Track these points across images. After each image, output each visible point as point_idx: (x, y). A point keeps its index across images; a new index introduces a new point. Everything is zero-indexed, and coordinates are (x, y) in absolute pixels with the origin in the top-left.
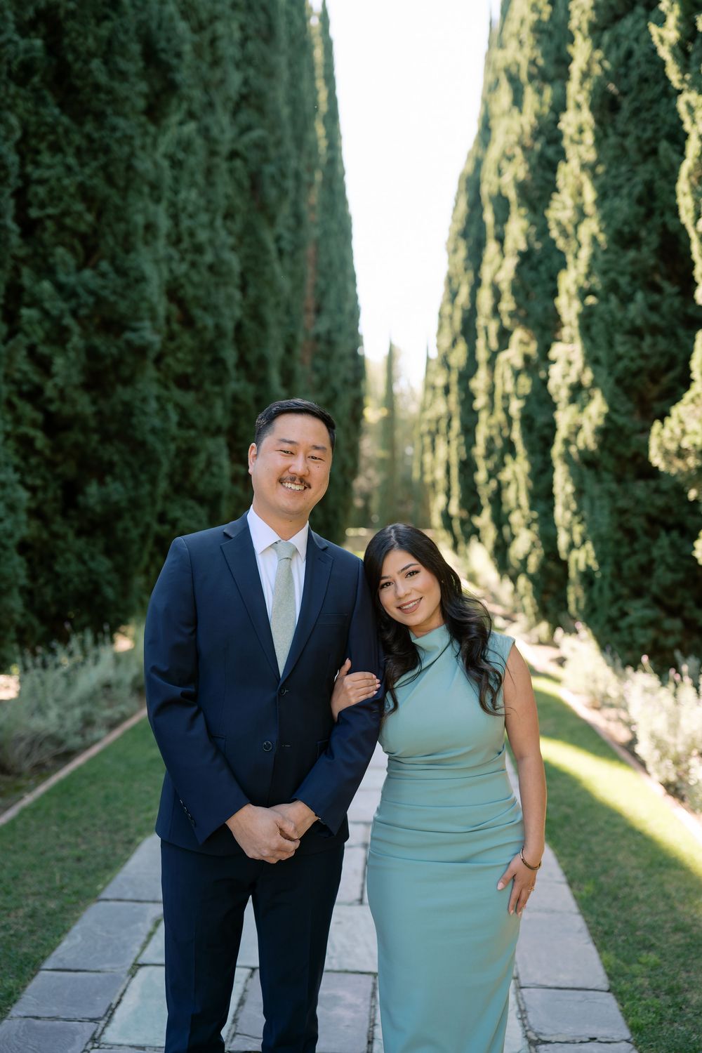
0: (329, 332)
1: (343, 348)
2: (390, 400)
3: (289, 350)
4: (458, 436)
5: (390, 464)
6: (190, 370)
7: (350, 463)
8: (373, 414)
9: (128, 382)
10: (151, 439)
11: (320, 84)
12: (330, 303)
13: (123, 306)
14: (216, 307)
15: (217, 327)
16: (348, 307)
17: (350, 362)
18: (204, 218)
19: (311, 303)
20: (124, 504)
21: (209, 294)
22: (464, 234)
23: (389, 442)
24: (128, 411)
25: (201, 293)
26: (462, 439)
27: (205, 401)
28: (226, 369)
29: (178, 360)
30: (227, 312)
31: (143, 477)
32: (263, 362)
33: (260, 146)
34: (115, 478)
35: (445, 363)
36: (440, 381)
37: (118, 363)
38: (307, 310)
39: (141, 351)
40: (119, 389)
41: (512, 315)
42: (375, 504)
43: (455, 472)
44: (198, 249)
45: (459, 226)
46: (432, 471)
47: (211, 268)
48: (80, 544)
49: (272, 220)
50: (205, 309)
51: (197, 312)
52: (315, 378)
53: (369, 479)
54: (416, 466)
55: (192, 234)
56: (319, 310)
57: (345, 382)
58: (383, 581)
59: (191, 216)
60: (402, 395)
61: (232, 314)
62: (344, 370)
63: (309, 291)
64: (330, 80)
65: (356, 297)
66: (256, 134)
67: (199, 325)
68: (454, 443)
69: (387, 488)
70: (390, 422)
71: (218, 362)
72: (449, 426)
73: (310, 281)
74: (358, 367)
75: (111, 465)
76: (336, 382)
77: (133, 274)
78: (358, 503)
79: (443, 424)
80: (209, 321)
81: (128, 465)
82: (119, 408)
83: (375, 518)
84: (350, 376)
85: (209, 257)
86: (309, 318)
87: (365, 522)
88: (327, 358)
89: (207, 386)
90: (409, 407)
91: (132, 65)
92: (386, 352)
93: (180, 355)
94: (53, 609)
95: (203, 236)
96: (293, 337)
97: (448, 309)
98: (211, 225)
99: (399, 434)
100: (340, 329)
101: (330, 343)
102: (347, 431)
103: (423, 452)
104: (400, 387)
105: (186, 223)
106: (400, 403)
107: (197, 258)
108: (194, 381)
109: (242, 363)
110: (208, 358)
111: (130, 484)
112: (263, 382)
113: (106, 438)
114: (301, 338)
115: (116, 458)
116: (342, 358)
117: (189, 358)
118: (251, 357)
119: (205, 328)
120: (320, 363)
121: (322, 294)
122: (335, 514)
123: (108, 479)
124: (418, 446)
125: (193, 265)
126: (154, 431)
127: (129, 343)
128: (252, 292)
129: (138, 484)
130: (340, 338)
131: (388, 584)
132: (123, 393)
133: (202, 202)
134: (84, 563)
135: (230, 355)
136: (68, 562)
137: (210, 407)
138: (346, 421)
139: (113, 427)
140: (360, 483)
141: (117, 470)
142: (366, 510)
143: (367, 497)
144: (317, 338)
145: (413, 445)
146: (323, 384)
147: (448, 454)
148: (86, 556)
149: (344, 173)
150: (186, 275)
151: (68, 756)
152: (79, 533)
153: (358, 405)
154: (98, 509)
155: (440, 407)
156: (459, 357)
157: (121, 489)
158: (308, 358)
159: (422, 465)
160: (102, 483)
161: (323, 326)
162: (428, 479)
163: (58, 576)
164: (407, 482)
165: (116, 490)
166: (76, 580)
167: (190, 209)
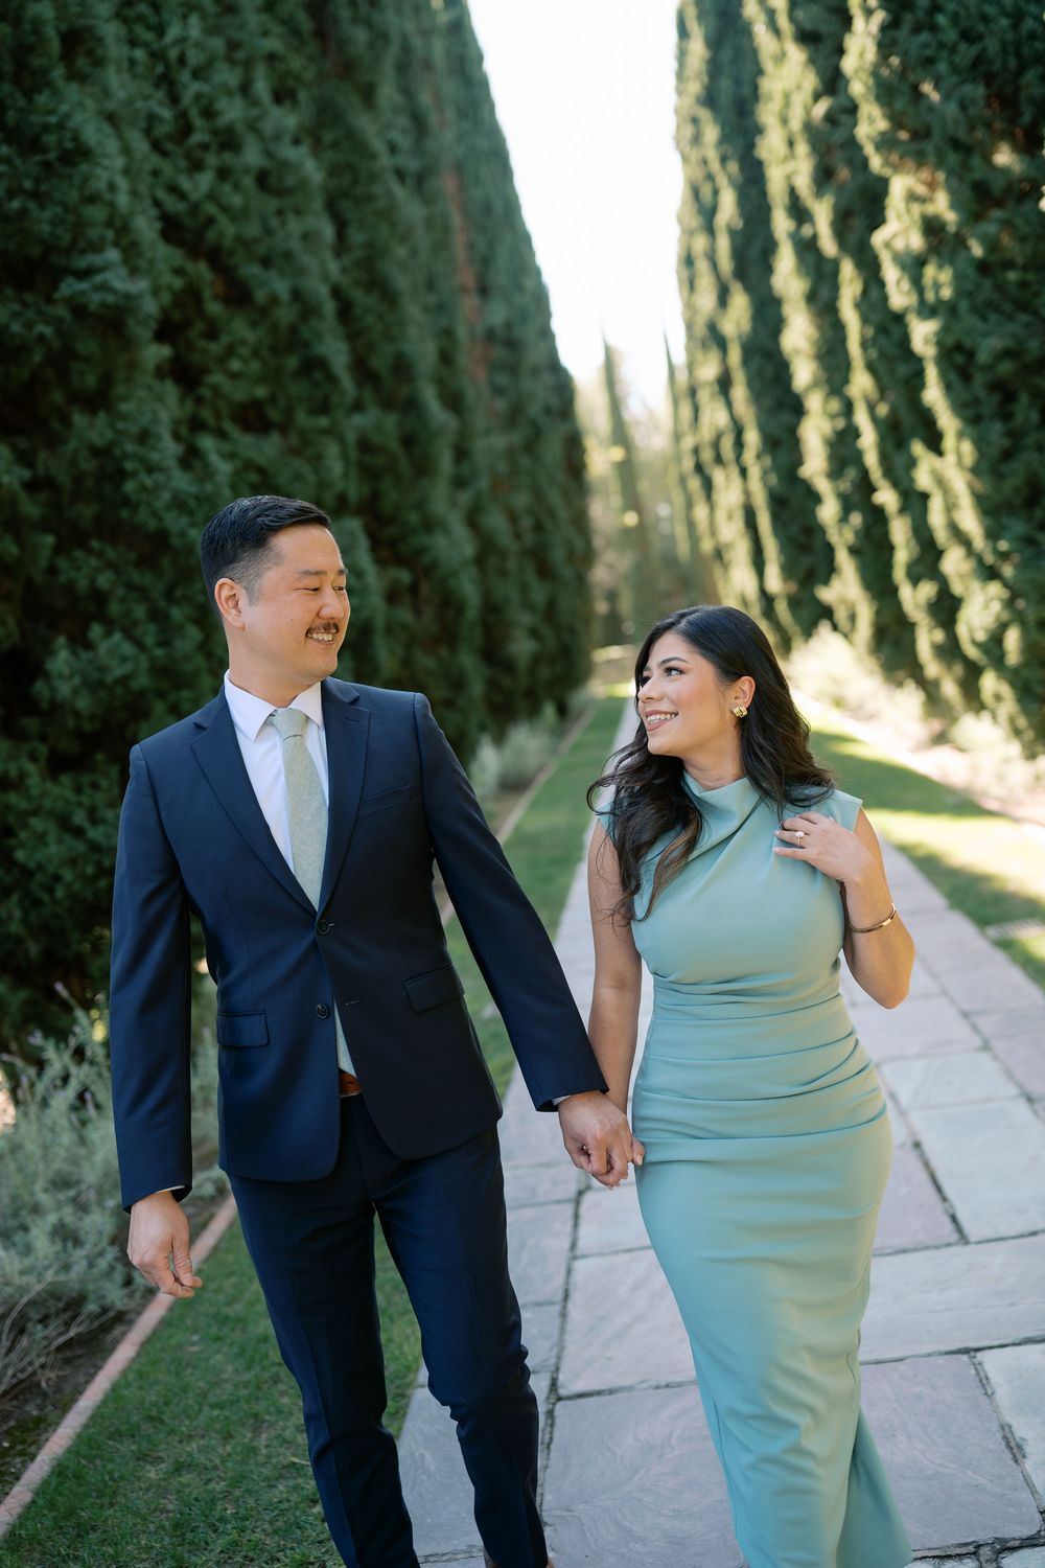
0: (508, 325)
1: (534, 356)
2: (620, 434)
3: (446, 358)
4: (758, 457)
5: (638, 538)
6: (261, 392)
7: (579, 544)
8: (600, 460)
9: (98, 401)
10: (175, 522)
12: (500, 276)
13: (43, 220)
14: (288, 255)
15: (297, 295)
16: (529, 283)
17: (548, 379)
18: (229, 76)
19: (467, 278)
20: (143, 681)
21: (269, 232)
22: (709, 99)
23: (633, 501)
24: (110, 467)
25: (252, 230)
26: (768, 461)
27: (304, 448)
28: (332, 379)
29: (234, 376)
30: (309, 262)
31: (177, 613)
32: (402, 367)
34: (109, 625)
35: (715, 338)
36: (709, 371)
37: (62, 359)
38: (464, 289)
40: (79, 419)
41: (885, 143)
42: (626, 605)
43: (764, 521)
44: (229, 141)
45: (695, 87)
46: (713, 532)
47: (262, 179)
48: (61, 790)
49: (368, 94)
50: (266, 262)
51: (251, 271)
52: (501, 405)
53: (611, 567)
54: (681, 531)
55: (209, 113)
56: (484, 290)
57: (548, 410)
59: (197, 74)
60: (638, 424)
61: (322, 271)
62: (539, 392)
63: (460, 253)
65: (538, 272)
67: (260, 296)
68: (755, 472)
69: (642, 578)
70: (627, 470)
71: (314, 366)
72: (739, 444)
73: (459, 240)
74: (563, 387)
75: (99, 597)
76: (534, 409)
77: (50, 139)
78: (601, 607)
79: (727, 445)
80: (281, 287)
81: (142, 592)
82: (88, 465)
83: (629, 627)
84: (554, 401)
85: (252, 156)
86: (468, 304)
87: (615, 637)
88: (513, 370)
89: (302, 418)
90: (654, 441)
92: (600, 358)
93: (235, 365)
94: (34, 949)
95: (232, 111)
96: (448, 333)
97: (700, 243)
98: (245, 89)
99: (644, 486)
100: (524, 317)
101: (513, 344)
102: (565, 493)
103: (689, 505)
104: (633, 409)
105: (191, 89)
106: (638, 436)
107: (227, 157)
108: (274, 415)
109: (363, 370)
110: (292, 362)
111: (150, 635)
112: (411, 406)
113: (72, 539)
114: (462, 333)
115: (104, 580)
116: (535, 372)
117: (255, 366)
118: (380, 363)
119: (274, 300)
120: (503, 379)
121: (484, 261)
122: (572, 631)
123: (96, 630)
124: (678, 498)
125: (223, 174)
126: (179, 504)
127: (79, 310)
128: (357, 236)
129: (168, 633)
130: (527, 333)
132: (91, 429)
133: (217, 44)
134: (79, 832)
135: (336, 351)
136: (41, 838)
137: (317, 459)
138: (561, 477)
139: (87, 512)
140: (600, 575)
141: (114, 608)
142: (614, 618)
143: (612, 596)
144: (490, 336)
145: (669, 501)
146: (514, 416)
147: (747, 493)
148: (79, 818)
149: (480, 58)
150: (212, 196)
152: (56, 766)
154: (83, 703)
155: (715, 416)
156: (738, 318)
157: (128, 648)
158: (481, 375)
159: (691, 525)
160: (80, 641)
161: (497, 314)
162: (707, 546)
163: (27, 873)
164: (671, 561)
165: (113, 652)
166: (68, 875)
167: (194, 58)
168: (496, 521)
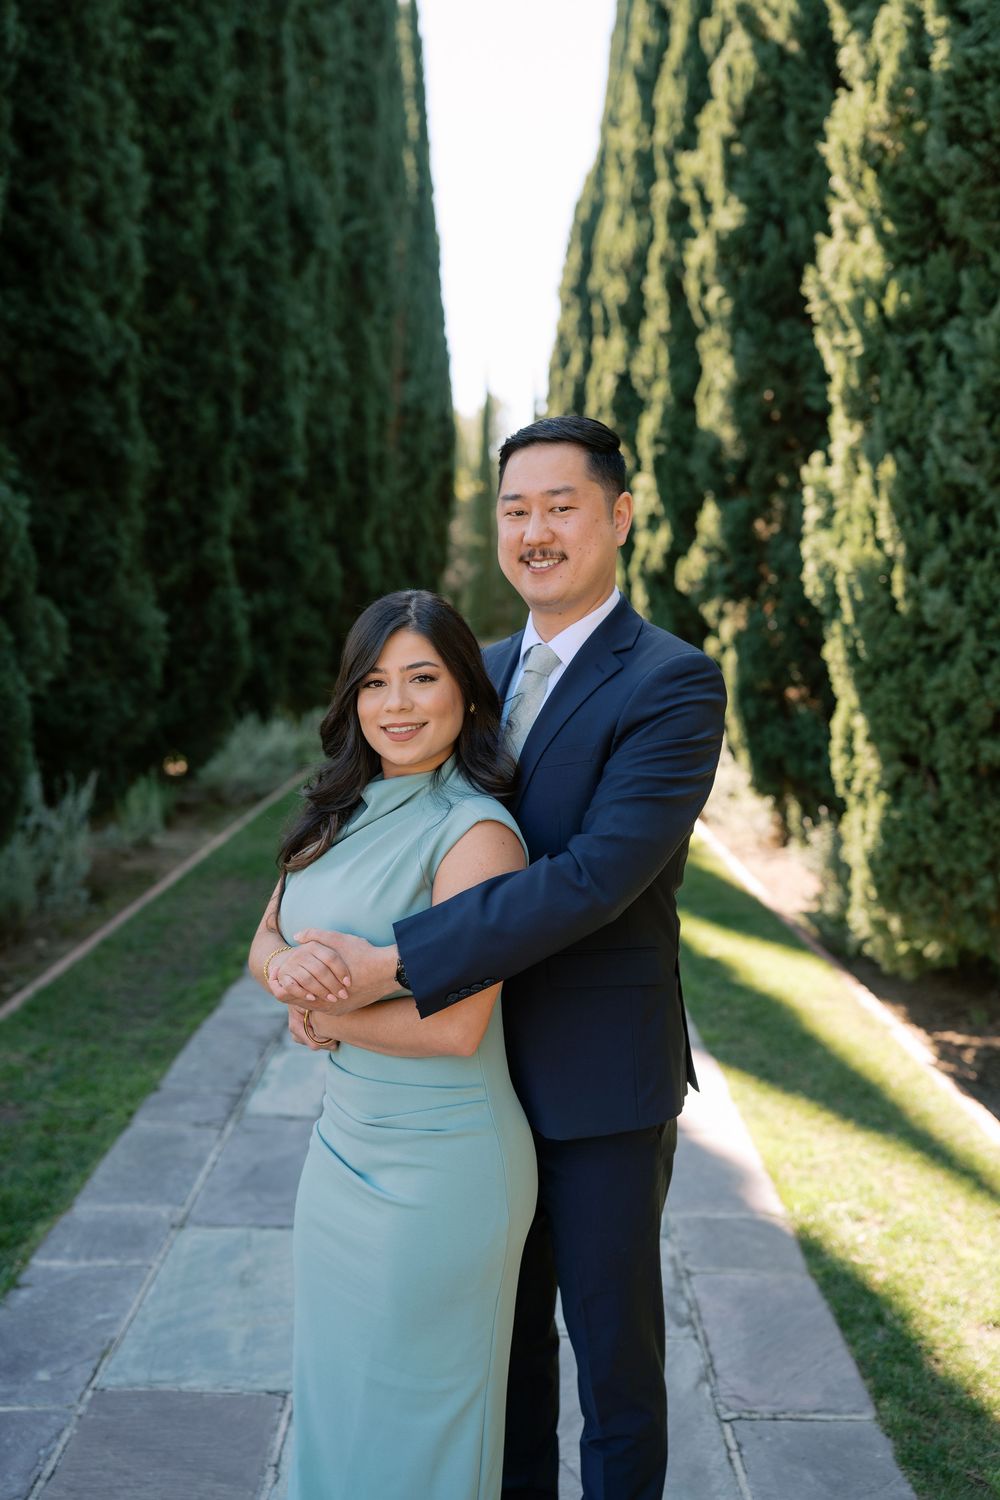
0: (418, 399)
1: (432, 412)
8: (466, 488)
11: (410, 106)
19: (398, 370)
20: (280, 609)
33: (362, 236)
38: (395, 380)
39: (290, 482)
52: (404, 458)
56: (406, 375)
57: (433, 455)
58: (374, 676)
62: (430, 441)
63: (397, 356)
64: (419, 90)
65: (445, 343)
66: (359, 224)
71: (330, 471)
73: (398, 346)
74: (446, 422)
76: (424, 458)
81: (282, 576)
84: (439, 448)
86: (396, 389)
88: (416, 430)
91: (283, 238)
100: (429, 393)
101: (420, 414)
102: (436, 517)
111: (285, 593)
116: (430, 427)
120: (408, 439)
121: (409, 354)
130: (429, 403)
131: (379, 683)
135: (340, 463)
138: (435, 505)
140: (450, 577)
143: (456, 593)
144: (405, 410)
146: (410, 465)
151: (257, 798)
153: (448, 479)
161: (411, 391)
168: (389, 540)
